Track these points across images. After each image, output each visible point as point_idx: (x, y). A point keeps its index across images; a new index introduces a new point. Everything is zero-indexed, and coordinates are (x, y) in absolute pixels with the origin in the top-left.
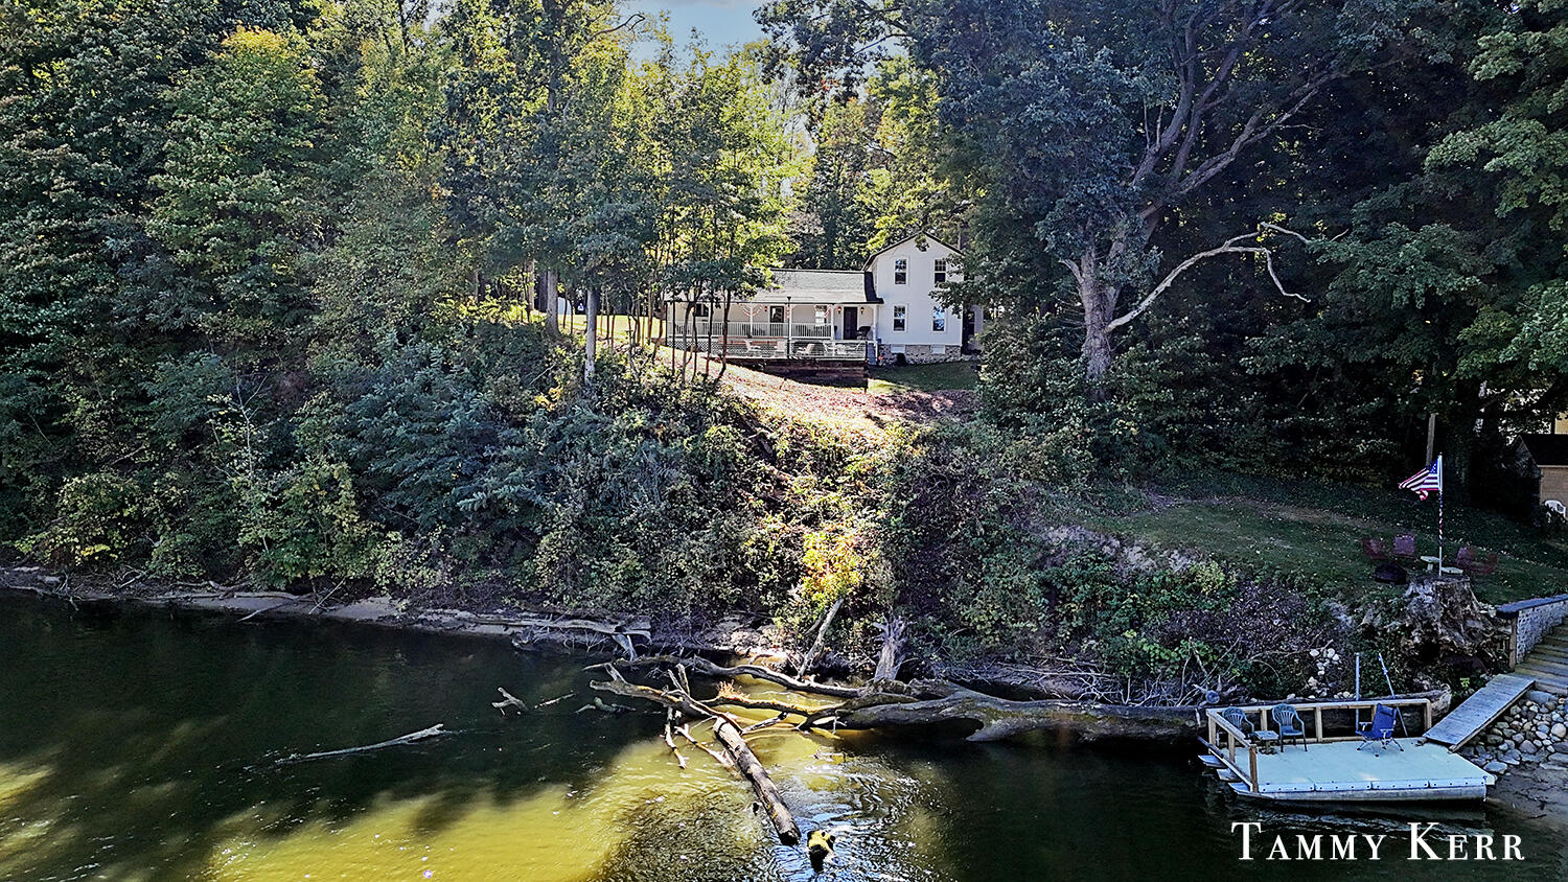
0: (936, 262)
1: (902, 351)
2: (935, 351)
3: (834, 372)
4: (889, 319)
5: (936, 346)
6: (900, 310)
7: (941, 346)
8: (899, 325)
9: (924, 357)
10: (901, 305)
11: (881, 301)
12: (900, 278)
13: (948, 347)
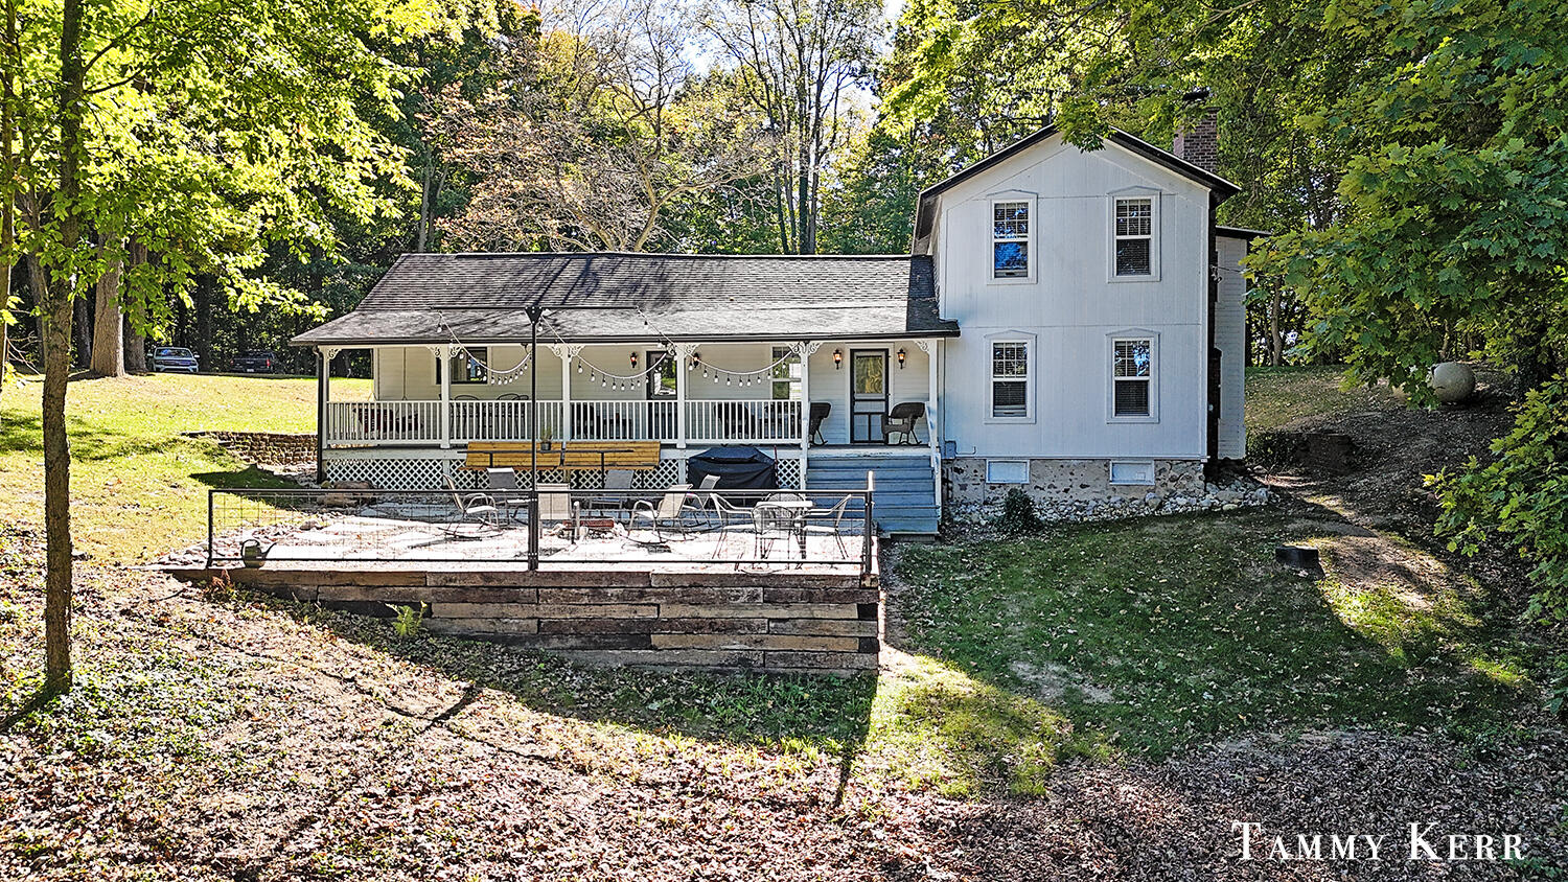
0: (1121, 209)
1: (1019, 476)
2: (1125, 476)
3: (730, 628)
4: (977, 380)
5: (1122, 461)
6: (1008, 357)
7: (1139, 462)
8: (1009, 397)
9: (1087, 495)
10: (1012, 339)
11: (951, 330)
12: (1010, 261)
13: (1162, 465)
